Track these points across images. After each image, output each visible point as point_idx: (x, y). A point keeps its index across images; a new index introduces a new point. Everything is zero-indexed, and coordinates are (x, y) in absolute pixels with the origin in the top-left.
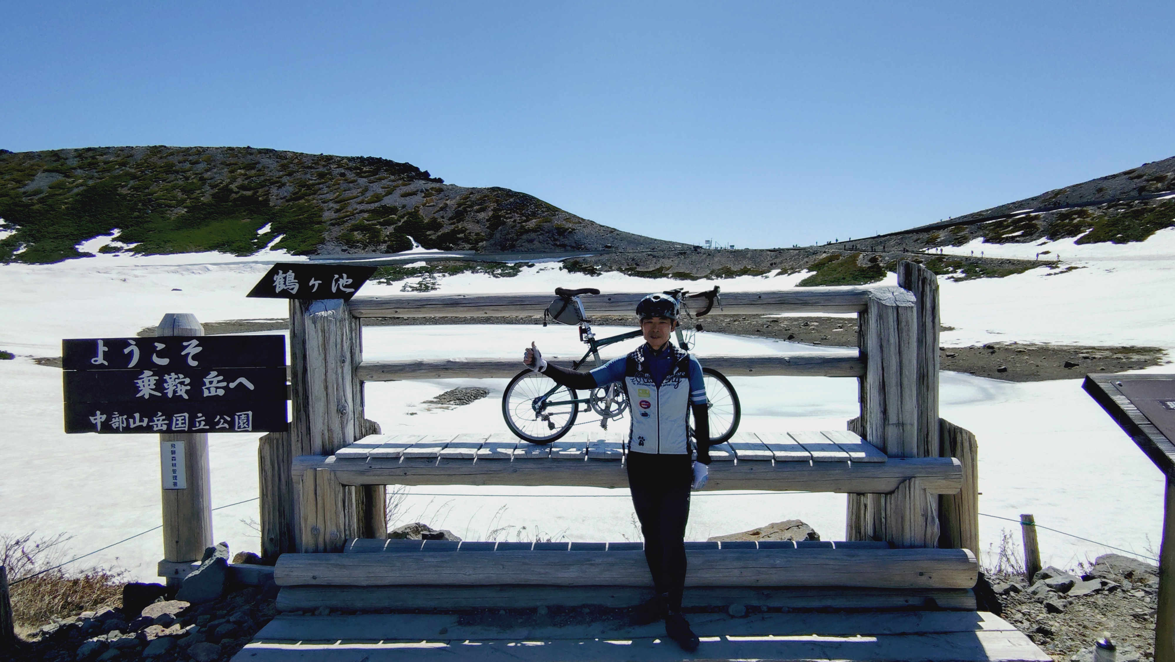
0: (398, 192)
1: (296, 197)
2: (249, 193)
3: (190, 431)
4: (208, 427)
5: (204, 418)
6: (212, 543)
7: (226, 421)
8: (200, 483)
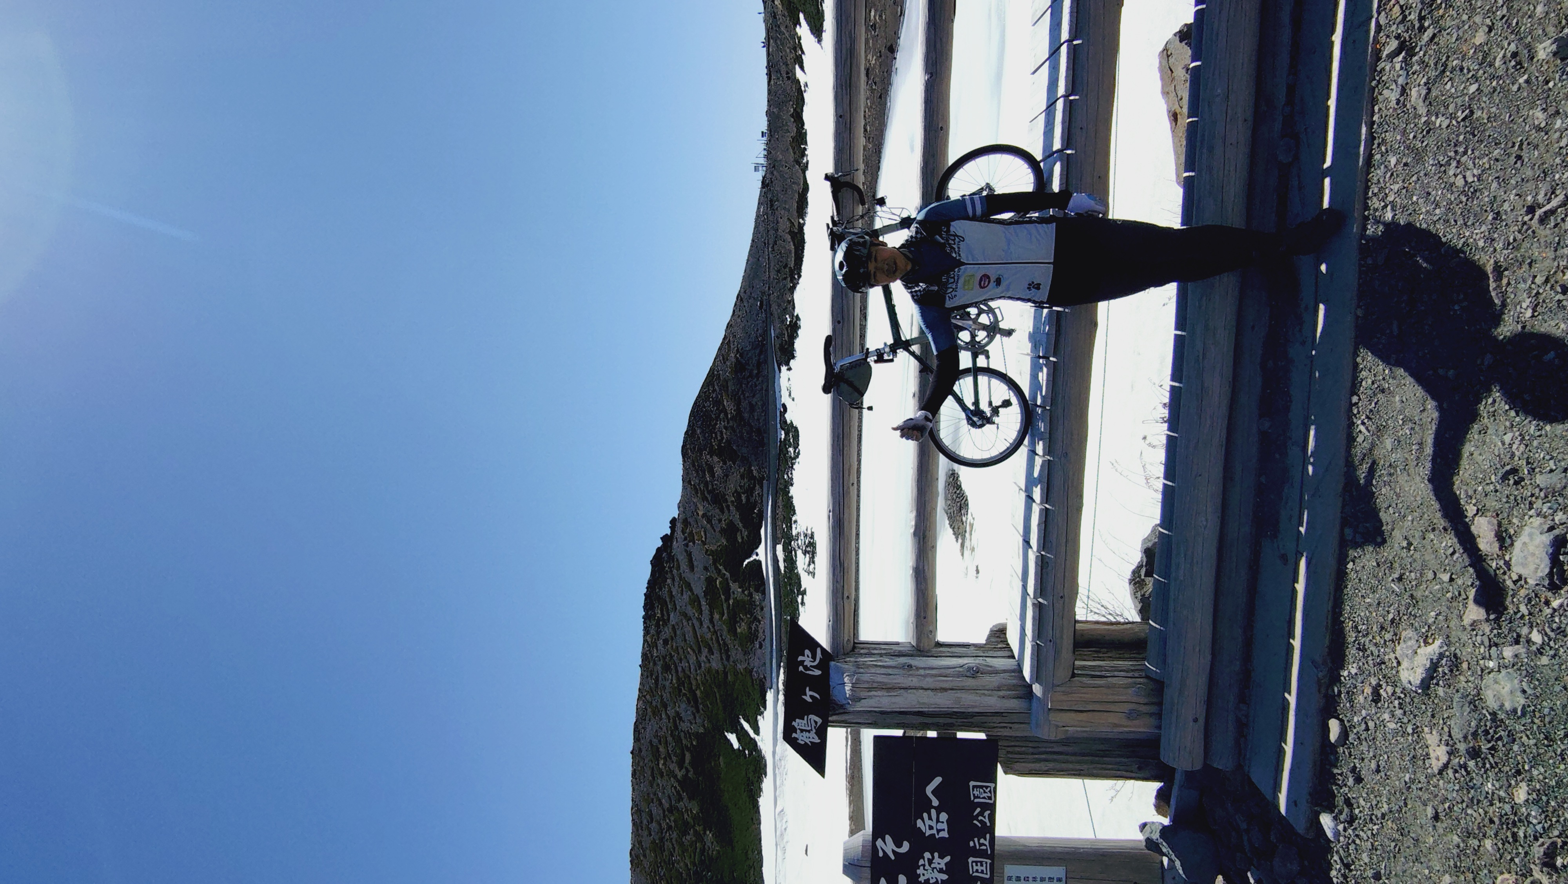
0: (688, 575)
1: (693, 701)
2: (688, 756)
3: (992, 857)
4: (988, 836)
5: (976, 839)
6: (1140, 841)
7: (981, 814)
8: (1059, 850)
